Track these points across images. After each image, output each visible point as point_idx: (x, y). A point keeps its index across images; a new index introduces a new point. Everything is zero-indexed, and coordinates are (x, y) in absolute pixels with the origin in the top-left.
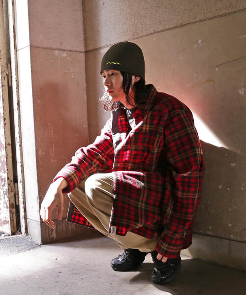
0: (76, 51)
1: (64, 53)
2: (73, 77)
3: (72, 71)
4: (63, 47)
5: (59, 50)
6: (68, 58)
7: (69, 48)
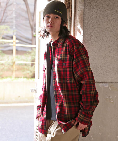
0: (116, 83)
1: (106, 85)
2: (112, 101)
3: (111, 97)
4: (106, 80)
5: (102, 83)
6: (109, 88)
7: (110, 80)
